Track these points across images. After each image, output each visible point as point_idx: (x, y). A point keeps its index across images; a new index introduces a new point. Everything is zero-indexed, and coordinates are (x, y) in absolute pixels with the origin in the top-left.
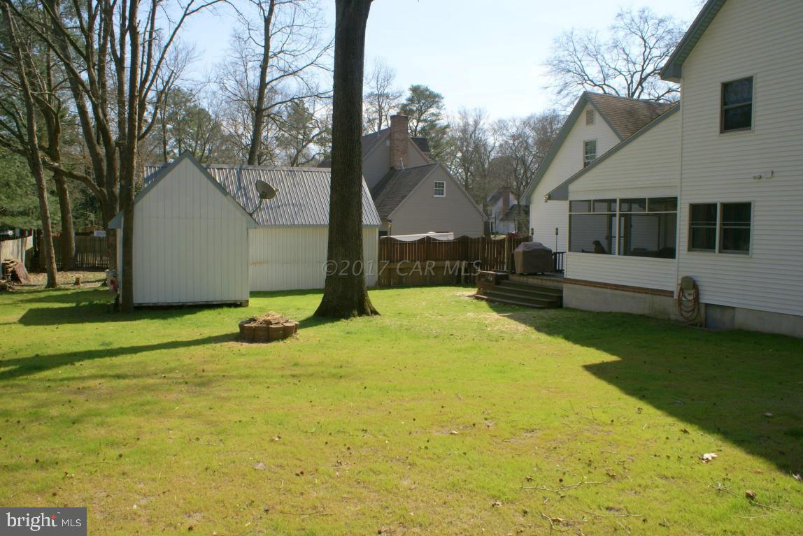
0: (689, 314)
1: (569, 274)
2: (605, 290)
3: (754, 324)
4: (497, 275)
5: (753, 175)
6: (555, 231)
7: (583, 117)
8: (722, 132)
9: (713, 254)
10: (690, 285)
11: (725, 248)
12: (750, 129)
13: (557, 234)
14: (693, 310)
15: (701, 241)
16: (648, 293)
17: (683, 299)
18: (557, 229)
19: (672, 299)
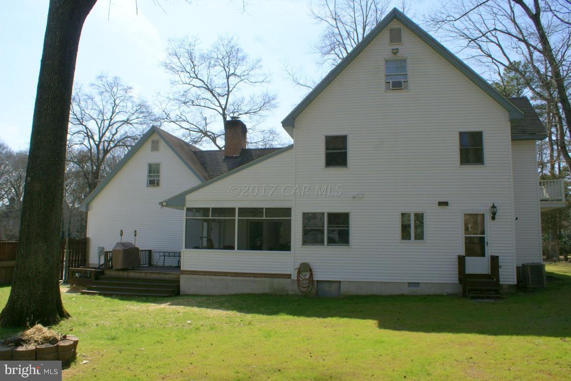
0: (306, 289)
1: (184, 267)
2: (226, 278)
3: (353, 290)
5: (352, 196)
7: (148, 145)
9: (323, 246)
10: (305, 268)
11: (331, 241)
12: (347, 167)
13: (135, 235)
14: (309, 287)
15: (312, 235)
16: (268, 277)
17: (301, 279)
18: (135, 231)
19: (290, 279)
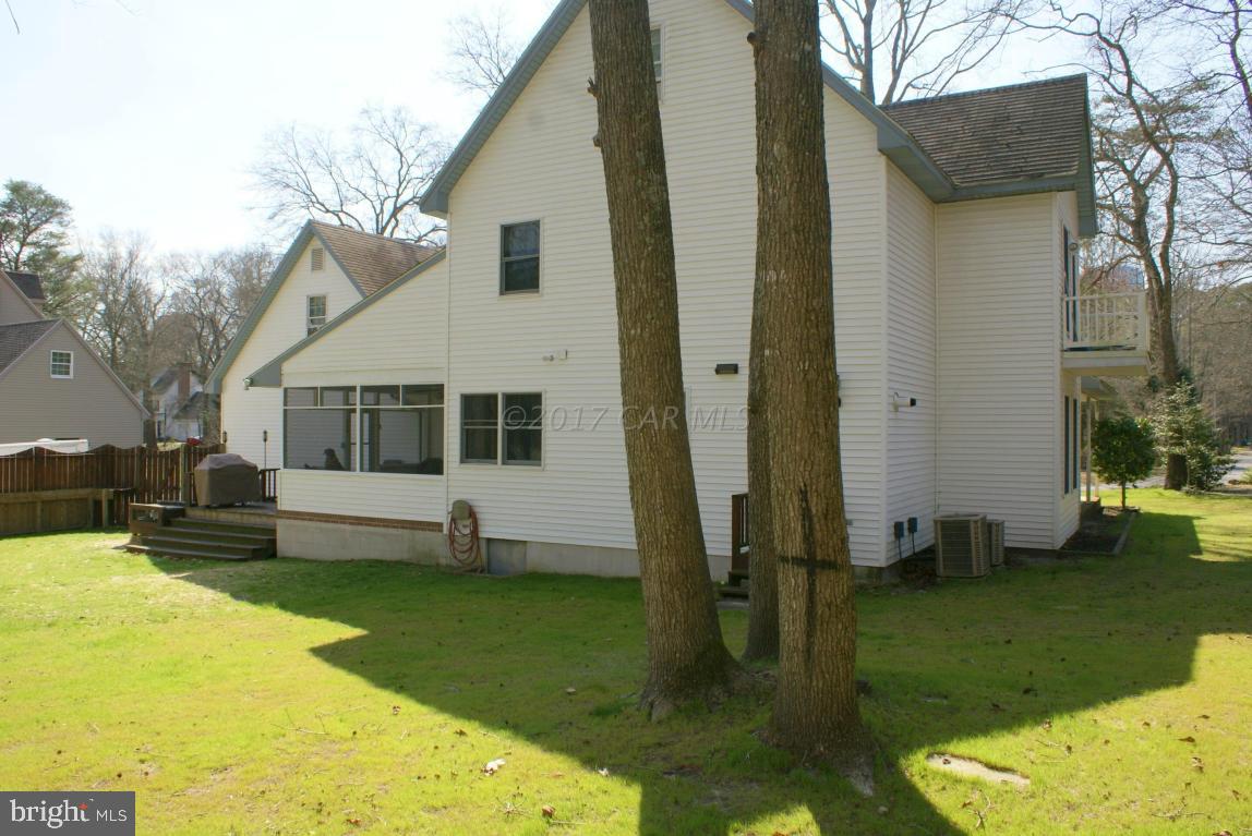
0: (466, 556)
1: (284, 504)
2: (342, 526)
3: (551, 564)
4: (165, 510)
5: (542, 356)
6: (262, 435)
7: (307, 258)
8: (502, 293)
9: (494, 466)
10: (465, 512)
11: (511, 457)
12: (538, 292)
13: (265, 440)
14: (471, 548)
15: (477, 448)
16: (406, 528)
17: (457, 533)
18: (265, 433)
19: (440, 534)
